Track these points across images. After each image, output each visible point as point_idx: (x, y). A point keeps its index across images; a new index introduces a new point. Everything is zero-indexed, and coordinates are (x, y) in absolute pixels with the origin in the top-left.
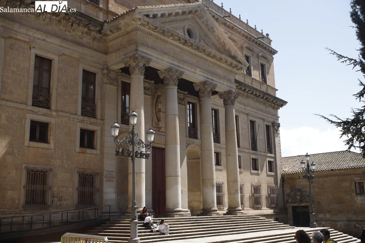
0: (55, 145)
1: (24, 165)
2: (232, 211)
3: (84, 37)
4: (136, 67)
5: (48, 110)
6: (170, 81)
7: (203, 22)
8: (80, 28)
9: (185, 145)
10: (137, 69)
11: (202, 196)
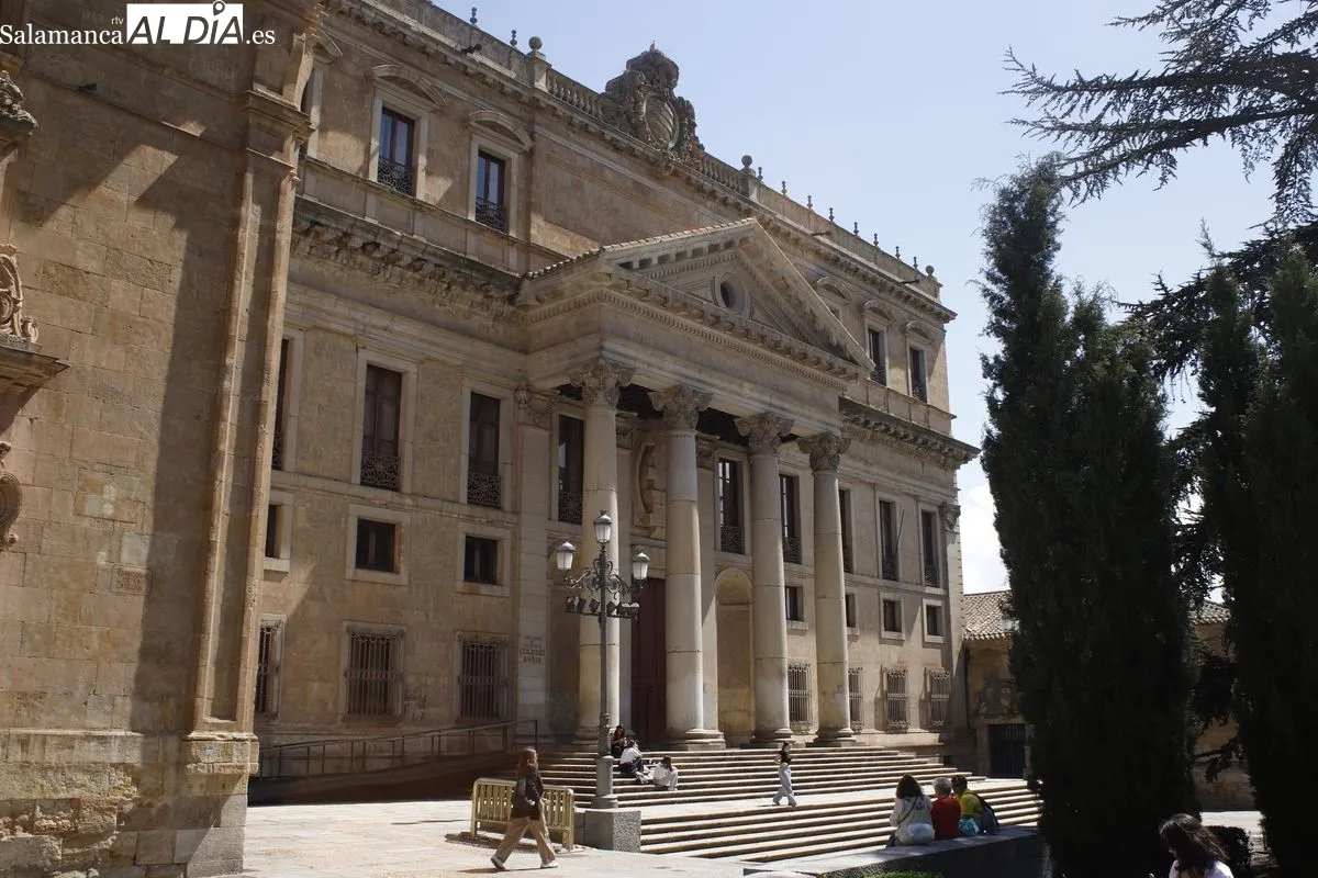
0: (410, 575)
1: (345, 624)
2: (827, 736)
3: (475, 313)
4: (599, 389)
5: (395, 493)
6: (679, 417)
7: (760, 266)
8: (466, 293)
9: (714, 570)
10: (601, 394)
11: (753, 700)
